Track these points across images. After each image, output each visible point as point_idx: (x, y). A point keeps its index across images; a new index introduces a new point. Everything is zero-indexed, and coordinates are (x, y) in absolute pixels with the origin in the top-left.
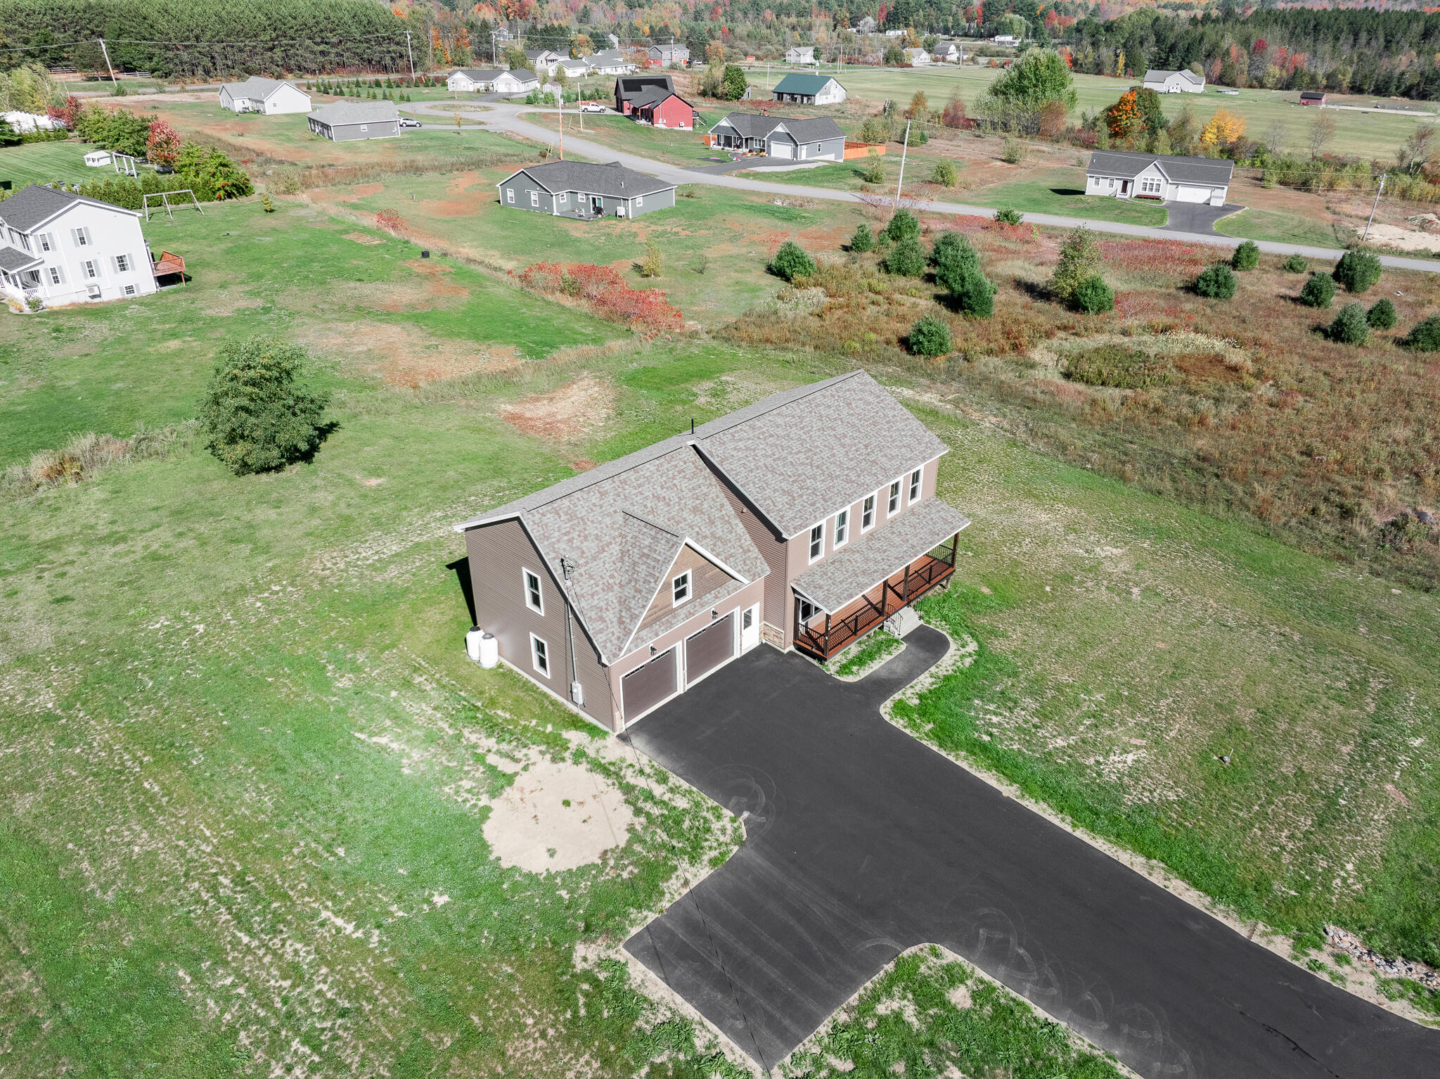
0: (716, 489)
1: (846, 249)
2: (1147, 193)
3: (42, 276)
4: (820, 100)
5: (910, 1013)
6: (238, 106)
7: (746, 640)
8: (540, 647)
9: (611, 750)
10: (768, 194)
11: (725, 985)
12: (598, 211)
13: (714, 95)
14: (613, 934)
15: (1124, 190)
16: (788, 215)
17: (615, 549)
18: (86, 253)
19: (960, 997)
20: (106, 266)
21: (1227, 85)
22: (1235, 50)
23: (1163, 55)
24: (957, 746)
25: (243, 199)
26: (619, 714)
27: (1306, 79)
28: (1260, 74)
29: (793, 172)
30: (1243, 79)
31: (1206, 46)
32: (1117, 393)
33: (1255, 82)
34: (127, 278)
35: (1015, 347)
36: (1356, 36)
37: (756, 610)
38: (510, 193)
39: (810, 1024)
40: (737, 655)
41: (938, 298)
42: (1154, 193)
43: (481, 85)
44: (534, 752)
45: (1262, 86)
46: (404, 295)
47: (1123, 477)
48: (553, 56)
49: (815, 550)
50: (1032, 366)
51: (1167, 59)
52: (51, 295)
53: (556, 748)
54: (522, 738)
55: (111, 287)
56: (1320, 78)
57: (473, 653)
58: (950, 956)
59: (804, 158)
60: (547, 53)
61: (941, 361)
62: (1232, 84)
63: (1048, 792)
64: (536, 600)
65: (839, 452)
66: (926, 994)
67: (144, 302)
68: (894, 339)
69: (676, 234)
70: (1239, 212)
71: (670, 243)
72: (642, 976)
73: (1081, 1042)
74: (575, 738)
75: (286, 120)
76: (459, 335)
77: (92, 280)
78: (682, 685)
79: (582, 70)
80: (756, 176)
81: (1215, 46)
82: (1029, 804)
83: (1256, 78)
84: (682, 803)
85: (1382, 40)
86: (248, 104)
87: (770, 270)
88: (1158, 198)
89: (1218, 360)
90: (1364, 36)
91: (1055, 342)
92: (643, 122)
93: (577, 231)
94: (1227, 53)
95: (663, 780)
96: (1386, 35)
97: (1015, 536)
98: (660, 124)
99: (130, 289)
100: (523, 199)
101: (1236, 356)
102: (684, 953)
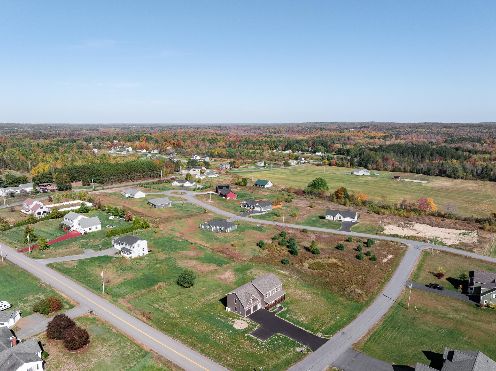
0: (255, 289)
1: (272, 239)
2: (339, 219)
3: (132, 253)
4: (266, 186)
5: (276, 338)
6: (127, 195)
7: (259, 308)
8: (236, 308)
9: (245, 319)
10: (256, 223)
11: (260, 336)
12: (222, 230)
13: (239, 185)
14: (249, 333)
15: (334, 218)
16: (260, 229)
17: (245, 296)
18: (139, 248)
19: (281, 337)
20: (141, 250)
21: (378, 170)
22: (380, 160)
23: (361, 162)
24: (283, 318)
25: (148, 228)
26: (246, 315)
27: (398, 169)
28: (386, 167)
29: (261, 215)
30: (382, 169)
31: (372, 160)
32: (316, 271)
33: (385, 170)
34: (144, 252)
35: (301, 262)
36: (413, 154)
37: (260, 304)
38: (203, 226)
39: (267, 338)
40: (258, 309)
41: (289, 251)
42: (340, 219)
43: (181, 184)
44: (236, 319)
45: (387, 171)
46: (192, 253)
47: (313, 286)
48: (195, 169)
49: (267, 296)
50: (304, 266)
51: (362, 163)
52: (133, 256)
53: (239, 319)
54: (235, 318)
55: (141, 254)
56: (402, 169)
57: (227, 310)
58: (280, 334)
59: (263, 210)
60: (193, 169)
61: (288, 265)
62: (379, 170)
63: (292, 322)
64: (236, 302)
65: (269, 284)
66: (278, 337)
67: (146, 256)
68: (280, 261)
69: (238, 236)
70: (358, 224)
71: (237, 238)
72: (251, 336)
73: (292, 339)
74: (241, 318)
75: (140, 200)
76: (205, 262)
77: (139, 253)
78: (252, 313)
79: (205, 177)
80: (253, 217)
81: (374, 159)
82: (290, 323)
83: (386, 169)
84: (253, 323)
85: (420, 156)
86: (129, 195)
87: (257, 245)
88: (341, 220)
89: (335, 264)
90: (415, 155)
91: (308, 261)
92: (224, 197)
93: (218, 236)
94: (377, 161)
95: (251, 321)
96: (421, 155)
97: (295, 295)
98: (228, 198)
99: (144, 254)
100: (206, 228)
101: (339, 263)
102: (255, 334)
